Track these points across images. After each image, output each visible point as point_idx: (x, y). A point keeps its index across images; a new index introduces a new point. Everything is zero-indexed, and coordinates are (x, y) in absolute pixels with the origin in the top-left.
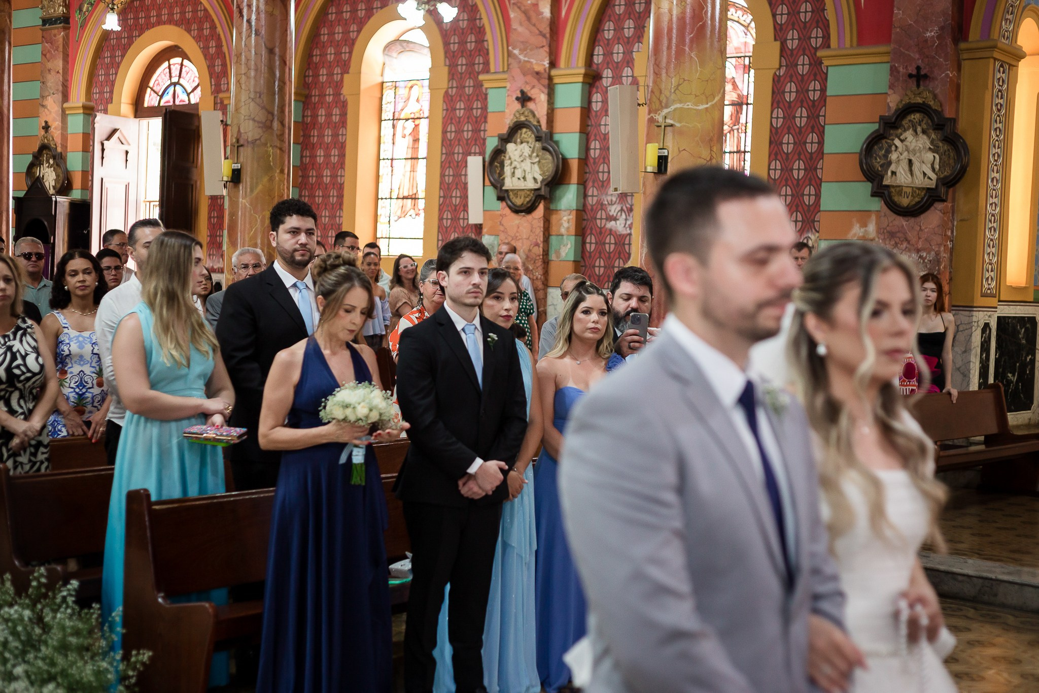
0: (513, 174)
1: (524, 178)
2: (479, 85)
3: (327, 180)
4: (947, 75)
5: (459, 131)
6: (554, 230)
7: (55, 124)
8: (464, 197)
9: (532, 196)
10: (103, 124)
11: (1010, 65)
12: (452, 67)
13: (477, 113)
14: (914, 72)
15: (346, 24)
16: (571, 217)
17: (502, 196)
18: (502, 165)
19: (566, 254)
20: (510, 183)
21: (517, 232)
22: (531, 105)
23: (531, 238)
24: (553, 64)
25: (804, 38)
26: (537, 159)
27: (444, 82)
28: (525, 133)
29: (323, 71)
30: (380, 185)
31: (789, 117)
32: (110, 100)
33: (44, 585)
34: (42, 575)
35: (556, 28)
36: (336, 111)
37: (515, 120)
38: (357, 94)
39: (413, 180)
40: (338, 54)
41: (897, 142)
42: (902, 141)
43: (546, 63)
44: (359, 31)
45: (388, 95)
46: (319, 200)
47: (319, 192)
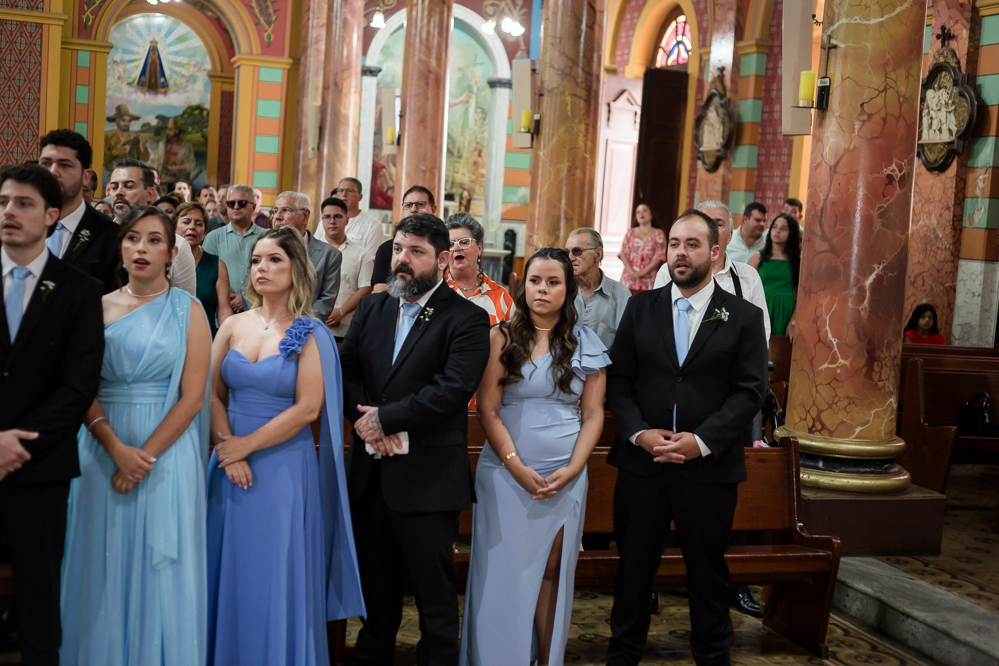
0: (930, 126)
1: (940, 130)
6: (969, 191)
9: (945, 153)
10: (610, 85)
16: (987, 175)
19: (980, 220)
20: (927, 136)
21: (931, 193)
22: (953, 44)
23: (943, 201)
26: (953, 107)
28: (946, 78)
32: (627, 62)
37: (935, 62)
46: (773, 159)
47: (773, 151)
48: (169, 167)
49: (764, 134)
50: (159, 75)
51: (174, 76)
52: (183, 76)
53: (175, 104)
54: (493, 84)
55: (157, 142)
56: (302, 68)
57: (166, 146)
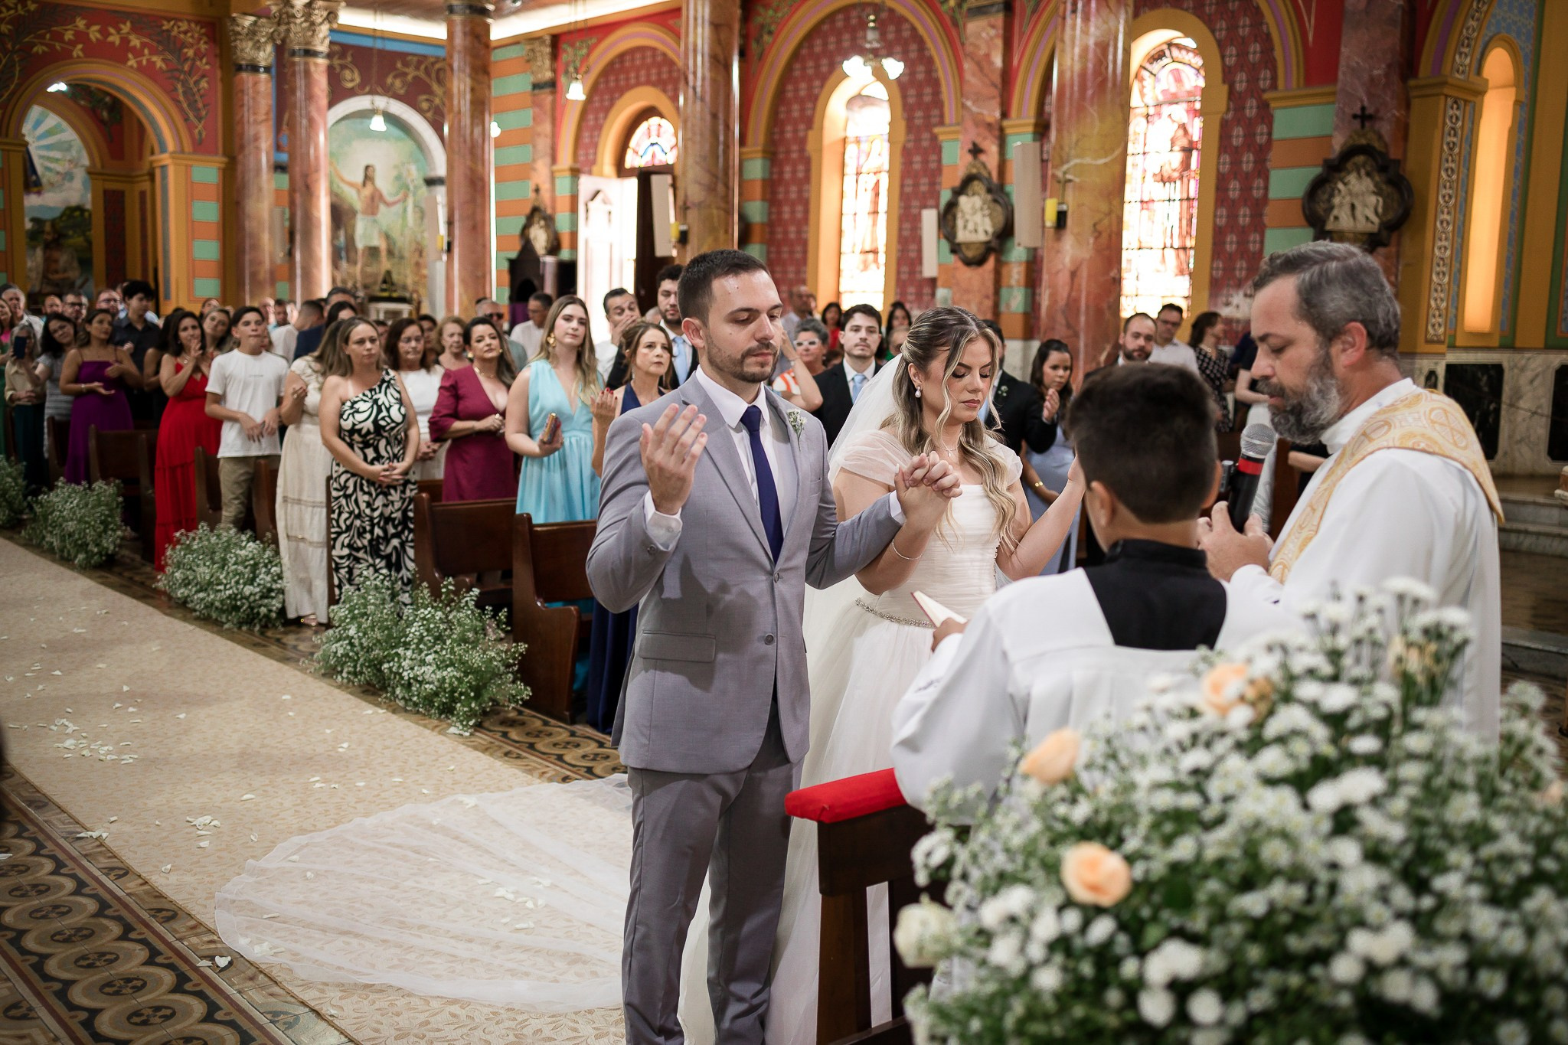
0: (965, 227)
1: (976, 231)
2: (934, 138)
3: (792, 236)
4: (1394, 115)
5: (916, 185)
6: (1004, 281)
7: (545, 187)
8: (920, 251)
9: (982, 250)
10: (586, 184)
11: (1466, 101)
12: (910, 120)
13: (933, 166)
14: (1359, 112)
15: (810, 80)
16: (1021, 268)
17: (955, 249)
18: (954, 218)
19: (1016, 306)
20: (962, 236)
21: (968, 284)
22: (983, 157)
23: (981, 290)
24: (1005, 115)
25: (1253, 80)
26: (988, 212)
27: (902, 136)
28: (977, 186)
29: (789, 128)
30: (843, 240)
31: (1236, 163)
32: (594, 162)
33: (454, 592)
34: (450, 584)
35: (1007, 77)
36: (801, 168)
37: (968, 172)
38: (820, 150)
39: (873, 233)
40: (802, 110)
41: (1340, 186)
42: (1345, 184)
43: (998, 114)
44: (822, 86)
45: (851, 150)
46: (785, 256)
47: (785, 249)
48: (51, 276)
49: (772, 233)
50: (29, 172)
51: (47, 173)
52: (58, 173)
53: (51, 204)
54: (431, 182)
55: (34, 248)
56: (240, 168)
57: (45, 253)
